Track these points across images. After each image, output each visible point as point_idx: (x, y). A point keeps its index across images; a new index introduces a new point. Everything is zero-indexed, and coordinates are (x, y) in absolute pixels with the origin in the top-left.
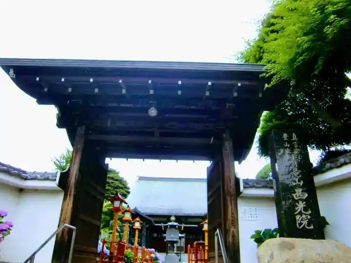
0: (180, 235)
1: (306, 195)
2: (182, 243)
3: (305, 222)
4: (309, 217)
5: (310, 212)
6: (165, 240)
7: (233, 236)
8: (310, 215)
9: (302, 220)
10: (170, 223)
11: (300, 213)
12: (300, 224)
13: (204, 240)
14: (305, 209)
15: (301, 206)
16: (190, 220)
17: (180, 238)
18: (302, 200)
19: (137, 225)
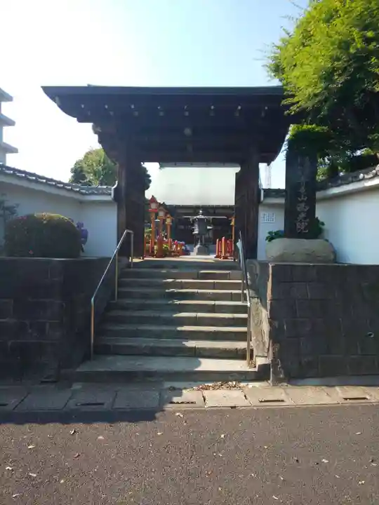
0: (208, 228)
1: (307, 208)
2: (210, 235)
3: (303, 228)
6: (193, 233)
9: (301, 226)
10: (198, 217)
11: (301, 221)
12: (299, 229)
13: (232, 229)
14: (305, 218)
15: (302, 216)
16: (218, 211)
18: (304, 212)
19: (168, 221)
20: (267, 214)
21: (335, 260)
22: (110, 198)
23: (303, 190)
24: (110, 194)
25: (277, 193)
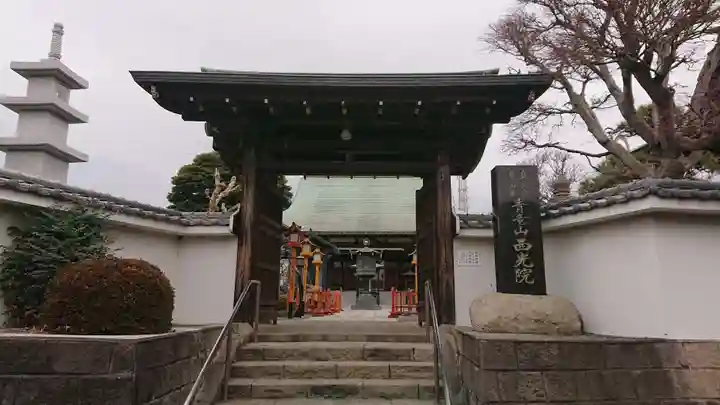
0: (377, 265)
1: (530, 246)
2: (380, 276)
3: (526, 277)
4: (530, 271)
5: (532, 266)
6: (356, 275)
7: (448, 284)
8: (533, 268)
9: (523, 274)
10: (362, 250)
11: (521, 267)
12: (519, 279)
13: (414, 271)
14: (527, 262)
15: (522, 259)
16: (391, 240)
17: (378, 269)
18: (525, 252)
19: (317, 259)
20: (467, 252)
21: (582, 331)
22: (227, 230)
23: (519, 219)
24: (228, 225)
25: (480, 221)
